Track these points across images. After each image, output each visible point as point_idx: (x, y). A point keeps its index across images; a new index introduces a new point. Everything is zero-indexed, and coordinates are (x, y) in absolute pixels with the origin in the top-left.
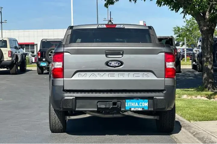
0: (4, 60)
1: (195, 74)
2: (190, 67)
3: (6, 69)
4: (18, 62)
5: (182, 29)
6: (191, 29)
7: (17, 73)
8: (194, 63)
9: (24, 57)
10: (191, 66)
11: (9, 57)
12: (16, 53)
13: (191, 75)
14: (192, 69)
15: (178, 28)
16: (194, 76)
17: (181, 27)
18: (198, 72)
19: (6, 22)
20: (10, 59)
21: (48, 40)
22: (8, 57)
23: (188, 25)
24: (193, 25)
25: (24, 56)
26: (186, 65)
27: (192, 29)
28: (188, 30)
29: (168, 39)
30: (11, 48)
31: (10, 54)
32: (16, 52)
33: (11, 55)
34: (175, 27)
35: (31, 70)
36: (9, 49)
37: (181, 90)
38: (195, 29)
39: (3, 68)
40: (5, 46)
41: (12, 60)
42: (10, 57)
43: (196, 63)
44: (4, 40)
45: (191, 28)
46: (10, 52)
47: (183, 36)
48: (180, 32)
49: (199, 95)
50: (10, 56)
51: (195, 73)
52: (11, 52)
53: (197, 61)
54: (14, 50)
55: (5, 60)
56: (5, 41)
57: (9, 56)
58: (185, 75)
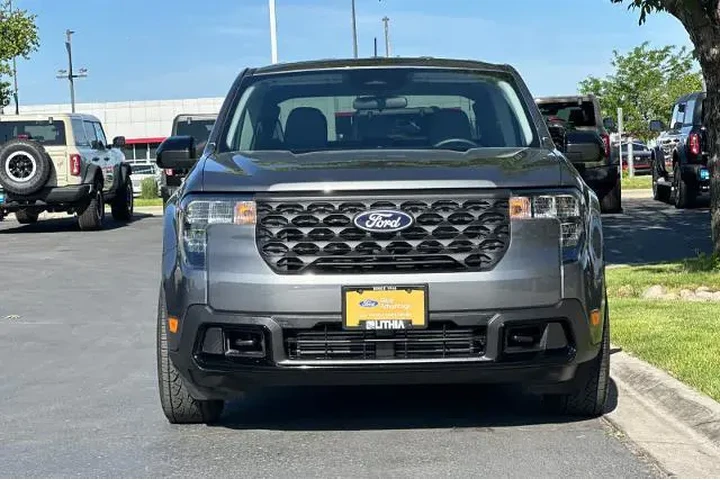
0: (58, 185)
1: (665, 214)
2: (649, 194)
3: (64, 215)
4: (102, 192)
5: (606, 85)
6: (632, 85)
7: (101, 224)
8: (661, 180)
9: (124, 175)
10: (651, 190)
11: (73, 174)
12: (94, 163)
13: (654, 218)
14: (656, 199)
15: (595, 81)
16: (662, 220)
17: (602, 79)
18: (678, 207)
19: (85, 73)
20: (77, 180)
21: (195, 119)
22: (69, 174)
23: (624, 73)
24: (637, 73)
25: (124, 170)
26: (634, 187)
27: (637, 85)
28: (624, 87)
29: (580, 103)
30: (78, 144)
31: (76, 164)
32: (96, 160)
33: (79, 167)
34: (586, 81)
35: (150, 216)
36: (70, 148)
37: (637, 268)
38: (646, 84)
39: (57, 211)
40: (61, 140)
41: (82, 184)
42: (77, 175)
43: (666, 180)
44: (55, 119)
45: (631, 81)
46: (75, 158)
47: (610, 105)
48: (600, 95)
49: (701, 285)
50: (75, 171)
51: (665, 211)
52: (79, 157)
53: (672, 173)
54: (89, 154)
55: (60, 184)
56: (59, 125)
57: (72, 171)
58: (634, 219)
